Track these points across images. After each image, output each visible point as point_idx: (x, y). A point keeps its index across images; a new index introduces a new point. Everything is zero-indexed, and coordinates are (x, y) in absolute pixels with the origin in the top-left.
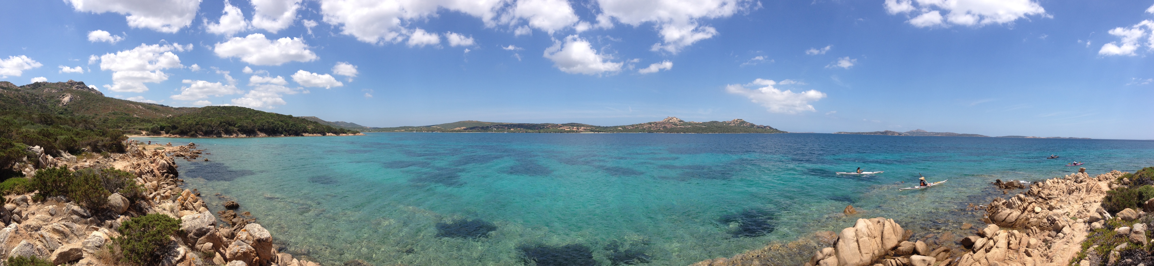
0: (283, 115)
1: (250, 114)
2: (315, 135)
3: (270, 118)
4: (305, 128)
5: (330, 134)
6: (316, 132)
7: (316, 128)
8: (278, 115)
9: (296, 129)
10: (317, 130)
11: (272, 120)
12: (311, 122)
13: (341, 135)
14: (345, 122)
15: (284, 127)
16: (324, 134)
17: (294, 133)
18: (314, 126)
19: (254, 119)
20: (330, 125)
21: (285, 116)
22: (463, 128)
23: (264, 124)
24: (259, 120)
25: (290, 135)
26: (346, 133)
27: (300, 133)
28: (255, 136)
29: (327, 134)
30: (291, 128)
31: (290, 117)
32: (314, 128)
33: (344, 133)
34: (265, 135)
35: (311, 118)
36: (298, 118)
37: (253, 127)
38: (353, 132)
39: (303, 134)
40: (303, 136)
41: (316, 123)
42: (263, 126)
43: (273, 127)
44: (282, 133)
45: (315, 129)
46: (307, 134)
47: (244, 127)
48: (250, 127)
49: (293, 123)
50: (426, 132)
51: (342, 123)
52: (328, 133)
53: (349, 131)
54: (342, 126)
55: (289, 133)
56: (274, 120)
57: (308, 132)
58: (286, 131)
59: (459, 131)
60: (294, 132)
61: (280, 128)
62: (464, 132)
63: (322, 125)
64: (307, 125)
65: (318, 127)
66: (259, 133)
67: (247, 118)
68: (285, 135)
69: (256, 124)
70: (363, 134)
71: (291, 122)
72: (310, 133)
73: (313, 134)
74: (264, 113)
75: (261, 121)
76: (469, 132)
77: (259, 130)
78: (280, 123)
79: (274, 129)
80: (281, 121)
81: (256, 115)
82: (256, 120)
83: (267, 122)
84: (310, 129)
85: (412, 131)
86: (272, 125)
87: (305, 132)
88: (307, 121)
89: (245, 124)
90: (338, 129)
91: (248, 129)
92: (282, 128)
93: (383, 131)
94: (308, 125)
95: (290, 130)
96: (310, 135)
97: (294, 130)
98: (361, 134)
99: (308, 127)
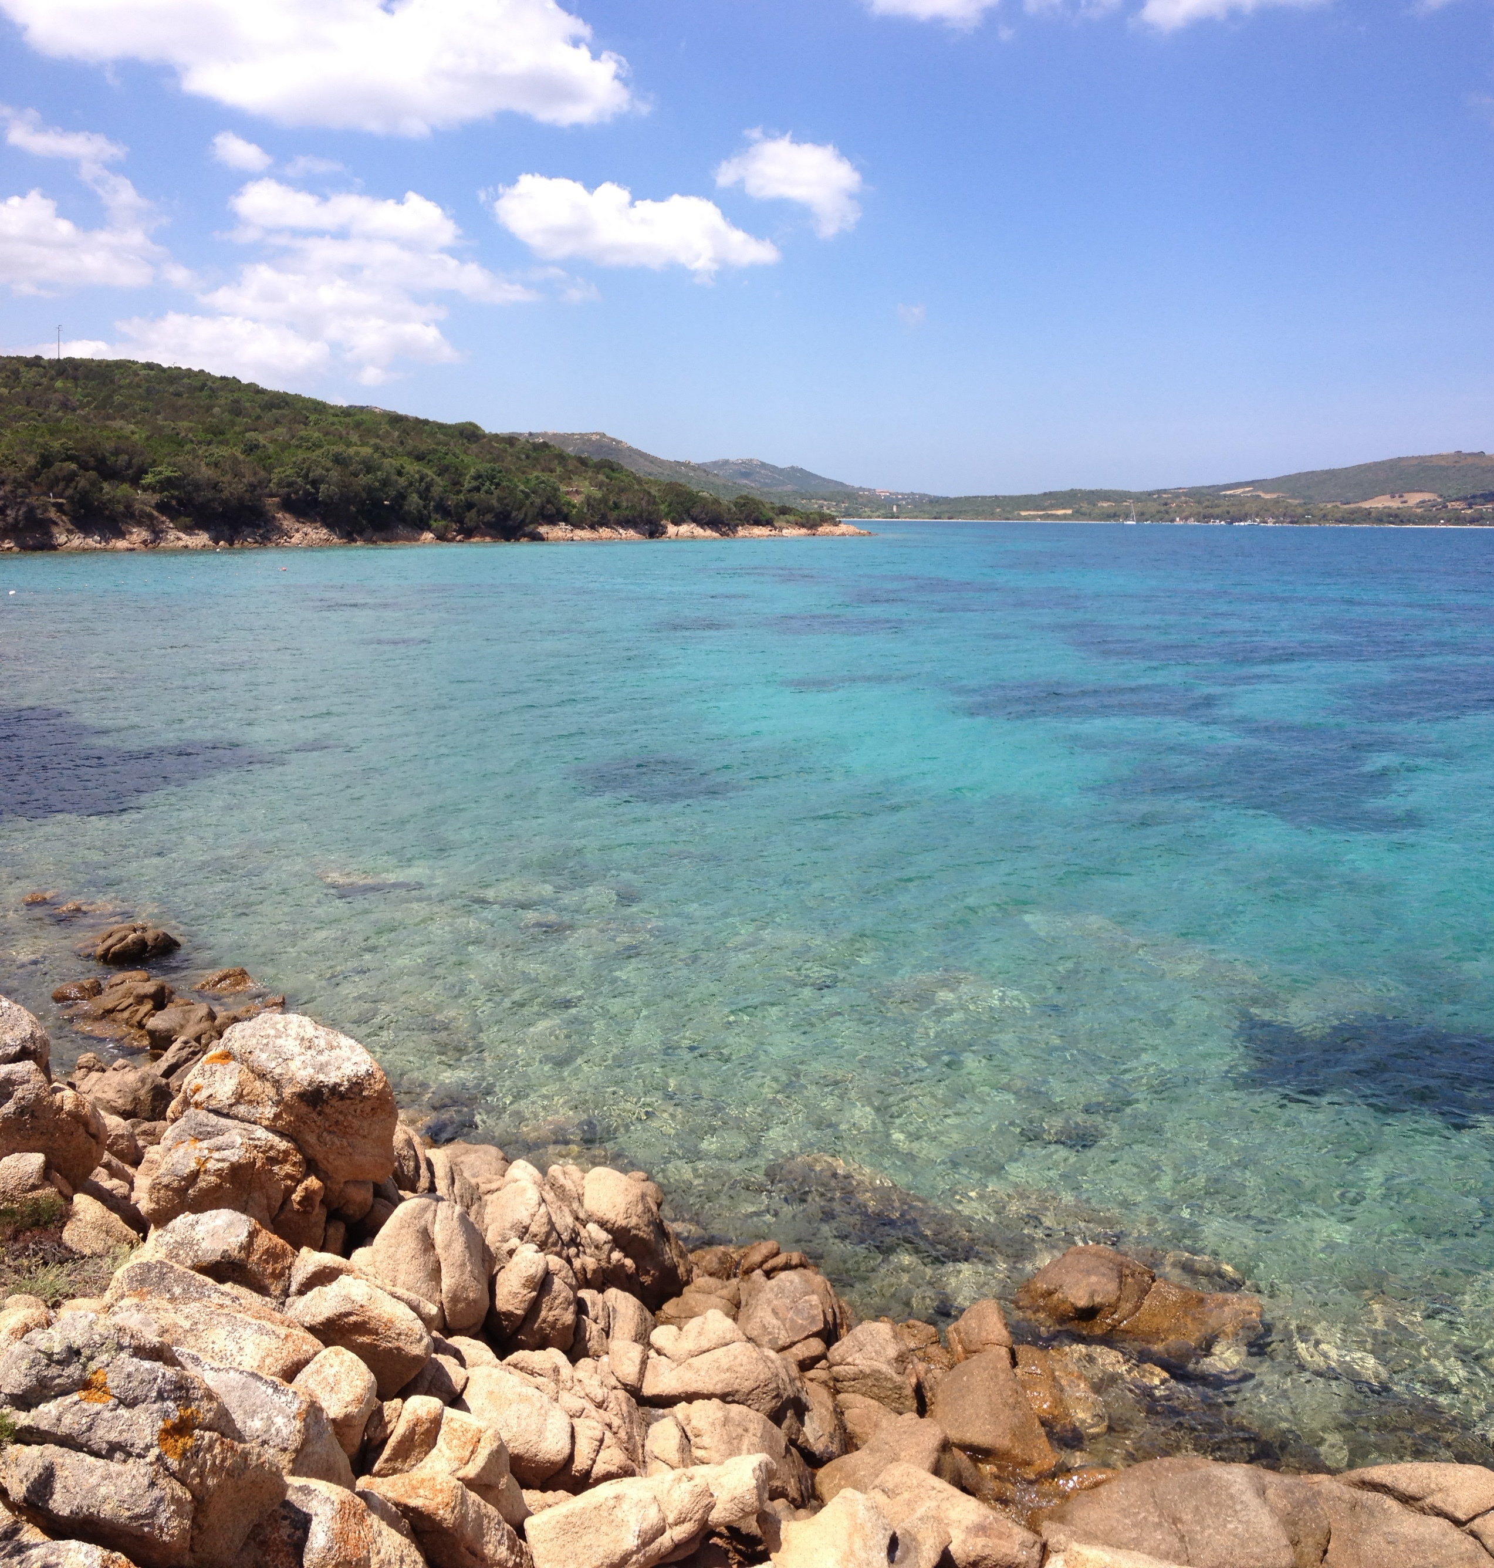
0: (426, 422)
1: (236, 410)
2: (605, 532)
3: (354, 438)
4: (553, 497)
5: (684, 529)
6: (613, 515)
7: (612, 499)
8: (396, 420)
9: (500, 499)
10: (616, 507)
11: (366, 451)
12: (583, 462)
13: (738, 532)
14: (763, 465)
15: (436, 491)
16: (654, 531)
17: (489, 525)
18: (600, 485)
19: (261, 439)
20: (682, 481)
21: (441, 426)
22: (1415, 499)
24: (285, 447)
25: (468, 533)
26: (767, 525)
27: (523, 523)
28: (264, 540)
29: (672, 529)
30: (476, 496)
31: (469, 433)
32: (597, 495)
33: (754, 523)
34: (323, 533)
35: (584, 439)
36: (511, 440)
37: (252, 487)
38: (805, 516)
39: (543, 530)
40: (539, 539)
41: (605, 467)
42: (315, 483)
43: (369, 489)
44: (420, 524)
45: (604, 500)
46: (560, 531)
47: (197, 487)
48: (233, 488)
49: (485, 467)
50: (1192, 522)
51: (748, 469)
52: (677, 523)
53: (782, 511)
54: (756, 487)
55: (461, 521)
56: (377, 448)
57: (566, 519)
58: (444, 511)
60: (489, 517)
61: (414, 497)
63: (639, 481)
64: (561, 479)
65: (622, 490)
66: (287, 521)
67: (216, 433)
68: (441, 537)
69: (269, 469)
70: (852, 529)
71: (473, 464)
72: (577, 525)
73: (592, 527)
74: (319, 407)
75: (301, 455)
76: (1460, 522)
77: (290, 506)
78: (412, 468)
79: (377, 503)
80: (420, 458)
81: (268, 417)
82: (271, 449)
83: (339, 460)
84: (577, 500)
85: (1115, 516)
86: (364, 479)
87: (551, 522)
88: (562, 458)
89: (205, 472)
90: (726, 499)
91: (224, 502)
92: (425, 494)
93: (960, 513)
94: (567, 477)
95: (470, 506)
96: (579, 534)
97: (490, 509)
98: (843, 528)
99: (563, 488)
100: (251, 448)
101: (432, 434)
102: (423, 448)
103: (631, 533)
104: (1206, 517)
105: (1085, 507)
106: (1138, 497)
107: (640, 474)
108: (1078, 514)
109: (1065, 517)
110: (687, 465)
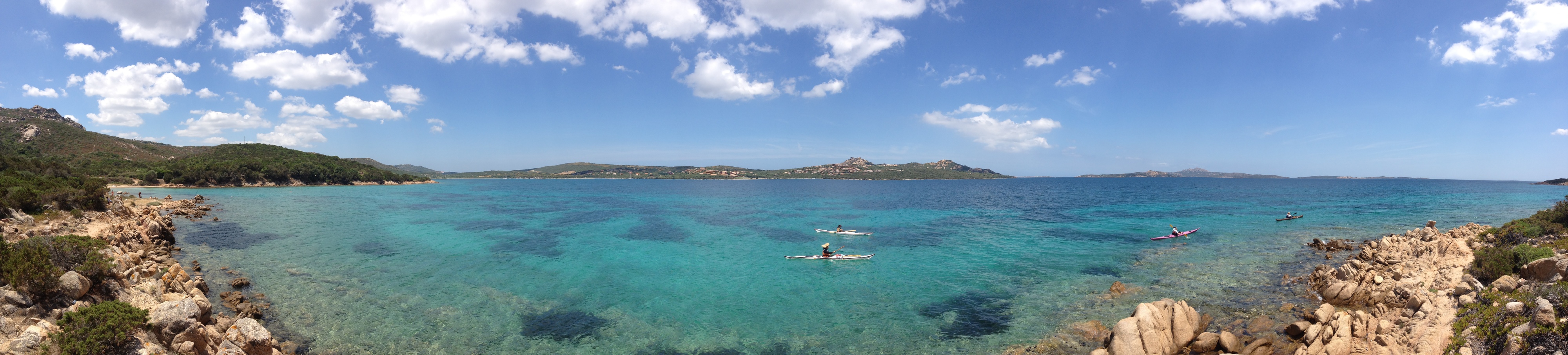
0: (326, 156)
1: (282, 154)
2: (369, 183)
3: (309, 160)
4: (356, 174)
5: (389, 182)
6: (371, 179)
7: (371, 175)
8: (318, 155)
9: (343, 175)
10: (372, 176)
11: (311, 163)
12: (364, 165)
13: (404, 183)
14: (411, 166)
15: (327, 173)
16: (382, 183)
17: (340, 181)
18: (368, 171)
19: (287, 161)
20: (390, 170)
21: (329, 157)
22: (571, 172)
23: (300, 168)
24: (292, 162)
25: (335, 183)
26: (411, 180)
27: (349, 181)
28: (287, 185)
29: (386, 182)
30: (337, 174)
31: (336, 159)
32: (367, 173)
33: (408, 181)
34: (301, 183)
35: (365, 160)
36: (346, 160)
37: (285, 172)
38: (422, 178)
39: (354, 182)
40: (353, 184)
41: (370, 166)
42: (299, 171)
43: (311, 172)
44: (323, 181)
45: (369, 175)
46: (358, 183)
47: (273, 172)
48: (280, 172)
49: (339, 167)
50: (520, 178)
51: (408, 166)
52: (387, 181)
53: (416, 177)
54: (407, 171)
55: (333, 180)
56: (314, 162)
57: (359, 180)
58: (330, 178)
59: (566, 176)
60: (340, 179)
61: (322, 174)
62: (572, 177)
63: (378, 170)
64: (359, 170)
65: (374, 172)
66: (292, 180)
67: (277, 159)
68: (328, 184)
69: (288, 168)
70: (434, 181)
71: (336, 166)
72: (362, 181)
73: (366, 182)
74: (301, 153)
75: (296, 164)
76: (579, 177)
77: (293, 176)
78: (322, 167)
79: (313, 176)
80: (323, 165)
81: (289, 155)
82: (289, 163)
83: (304, 165)
84: (362, 175)
85: (502, 177)
86: (310, 170)
87: (356, 180)
88: (359, 164)
89: (275, 169)
90: (401, 175)
91: (278, 176)
92: (325, 174)
93: (463, 177)
94: (360, 169)
95: (335, 176)
96: (363, 183)
97: (340, 177)
98: (432, 181)
99: (359, 172)
100: (285, 163)
101: (327, 159)
102: (324, 162)
103: (376, 183)
104: (524, 177)
105: (494, 175)
106: (507, 172)
107: (379, 169)
108: (493, 177)
109: (489, 177)
110: (391, 166)
